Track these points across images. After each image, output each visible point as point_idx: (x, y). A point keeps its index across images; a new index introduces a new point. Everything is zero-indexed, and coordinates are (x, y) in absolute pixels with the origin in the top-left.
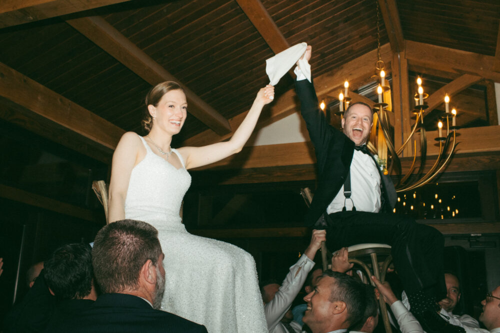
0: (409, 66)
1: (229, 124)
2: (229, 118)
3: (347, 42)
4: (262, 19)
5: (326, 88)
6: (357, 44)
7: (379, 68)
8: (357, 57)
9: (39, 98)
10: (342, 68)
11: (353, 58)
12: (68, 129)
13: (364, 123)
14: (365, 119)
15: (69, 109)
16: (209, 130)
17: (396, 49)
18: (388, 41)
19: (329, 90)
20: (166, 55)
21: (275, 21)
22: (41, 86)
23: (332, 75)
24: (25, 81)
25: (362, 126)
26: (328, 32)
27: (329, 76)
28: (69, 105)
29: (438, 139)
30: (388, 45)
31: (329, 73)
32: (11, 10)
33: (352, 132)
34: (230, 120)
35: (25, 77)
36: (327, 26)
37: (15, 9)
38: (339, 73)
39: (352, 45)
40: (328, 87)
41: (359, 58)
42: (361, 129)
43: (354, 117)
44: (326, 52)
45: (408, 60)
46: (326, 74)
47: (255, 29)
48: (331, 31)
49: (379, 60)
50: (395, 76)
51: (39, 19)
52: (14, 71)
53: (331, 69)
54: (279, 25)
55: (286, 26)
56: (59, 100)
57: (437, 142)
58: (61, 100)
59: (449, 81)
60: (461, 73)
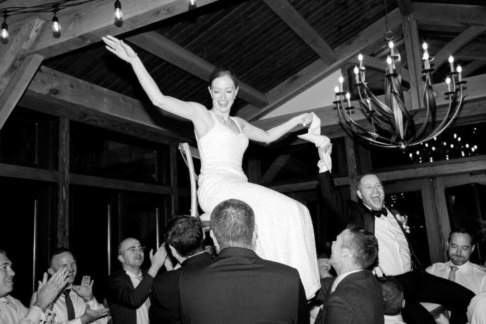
0: (419, 26)
1: (266, 97)
2: (265, 93)
3: (360, 13)
4: (283, 7)
5: (346, 56)
6: (369, 14)
7: (388, 38)
8: (370, 24)
9: (105, 100)
10: (358, 36)
11: (367, 26)
12: (133, 122)
13: (378, 189)
14: (378, 186)
15: (131, 105)
16: (249, 105)
17: (406, 12)
18: (397, 6)
19: (349, 57)
20: (205, 49)
21: (294, 6)
22: (105, 90)
23: (350, 43)
24: (91, 88)
25: (378, 192)
26: (342, 7)
27: (347, 44)
28: (130, 101)
29: (447, 94)
30: (397, 9)
31: (348, 41)
32: (71, 37)
33: (371, 200)
34: (266, 94)
35: (91, 84)
36: (340, 3)
37: (75, 36)
38: (356, 41)
39: (365, 15)
40: (347, 55)
41: (372, 26)
42: (378, 195)
43: (369, 187)
44: (342, 24)
45: (417, 21)
46: (344, 43)
47: (277, 16)
48: (344, 6)
49: (388, 31)
50: (407, 37)
51: (96, 42)
52: (81, 81)
53: (348, 39)
54: (298, 9)
55: (305, 9)
56: (121, 99)
57: (447, 96)
58: (123, 98)
59: (457, 34)
60: (468, 26)
